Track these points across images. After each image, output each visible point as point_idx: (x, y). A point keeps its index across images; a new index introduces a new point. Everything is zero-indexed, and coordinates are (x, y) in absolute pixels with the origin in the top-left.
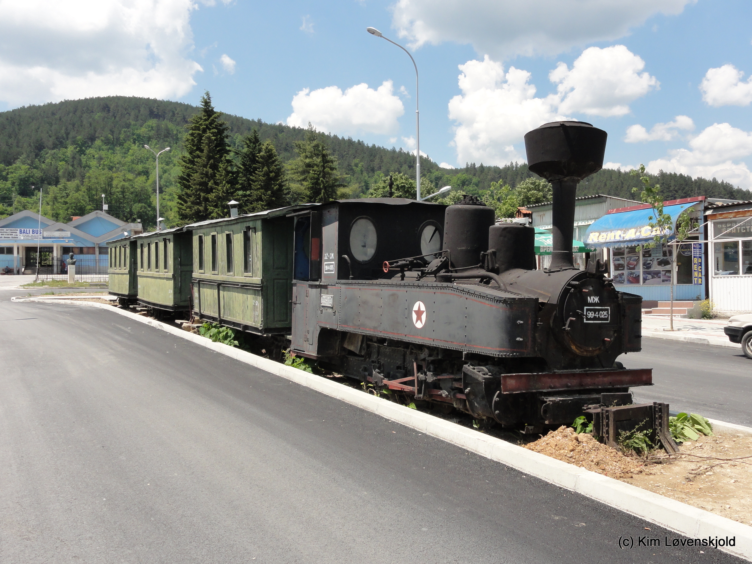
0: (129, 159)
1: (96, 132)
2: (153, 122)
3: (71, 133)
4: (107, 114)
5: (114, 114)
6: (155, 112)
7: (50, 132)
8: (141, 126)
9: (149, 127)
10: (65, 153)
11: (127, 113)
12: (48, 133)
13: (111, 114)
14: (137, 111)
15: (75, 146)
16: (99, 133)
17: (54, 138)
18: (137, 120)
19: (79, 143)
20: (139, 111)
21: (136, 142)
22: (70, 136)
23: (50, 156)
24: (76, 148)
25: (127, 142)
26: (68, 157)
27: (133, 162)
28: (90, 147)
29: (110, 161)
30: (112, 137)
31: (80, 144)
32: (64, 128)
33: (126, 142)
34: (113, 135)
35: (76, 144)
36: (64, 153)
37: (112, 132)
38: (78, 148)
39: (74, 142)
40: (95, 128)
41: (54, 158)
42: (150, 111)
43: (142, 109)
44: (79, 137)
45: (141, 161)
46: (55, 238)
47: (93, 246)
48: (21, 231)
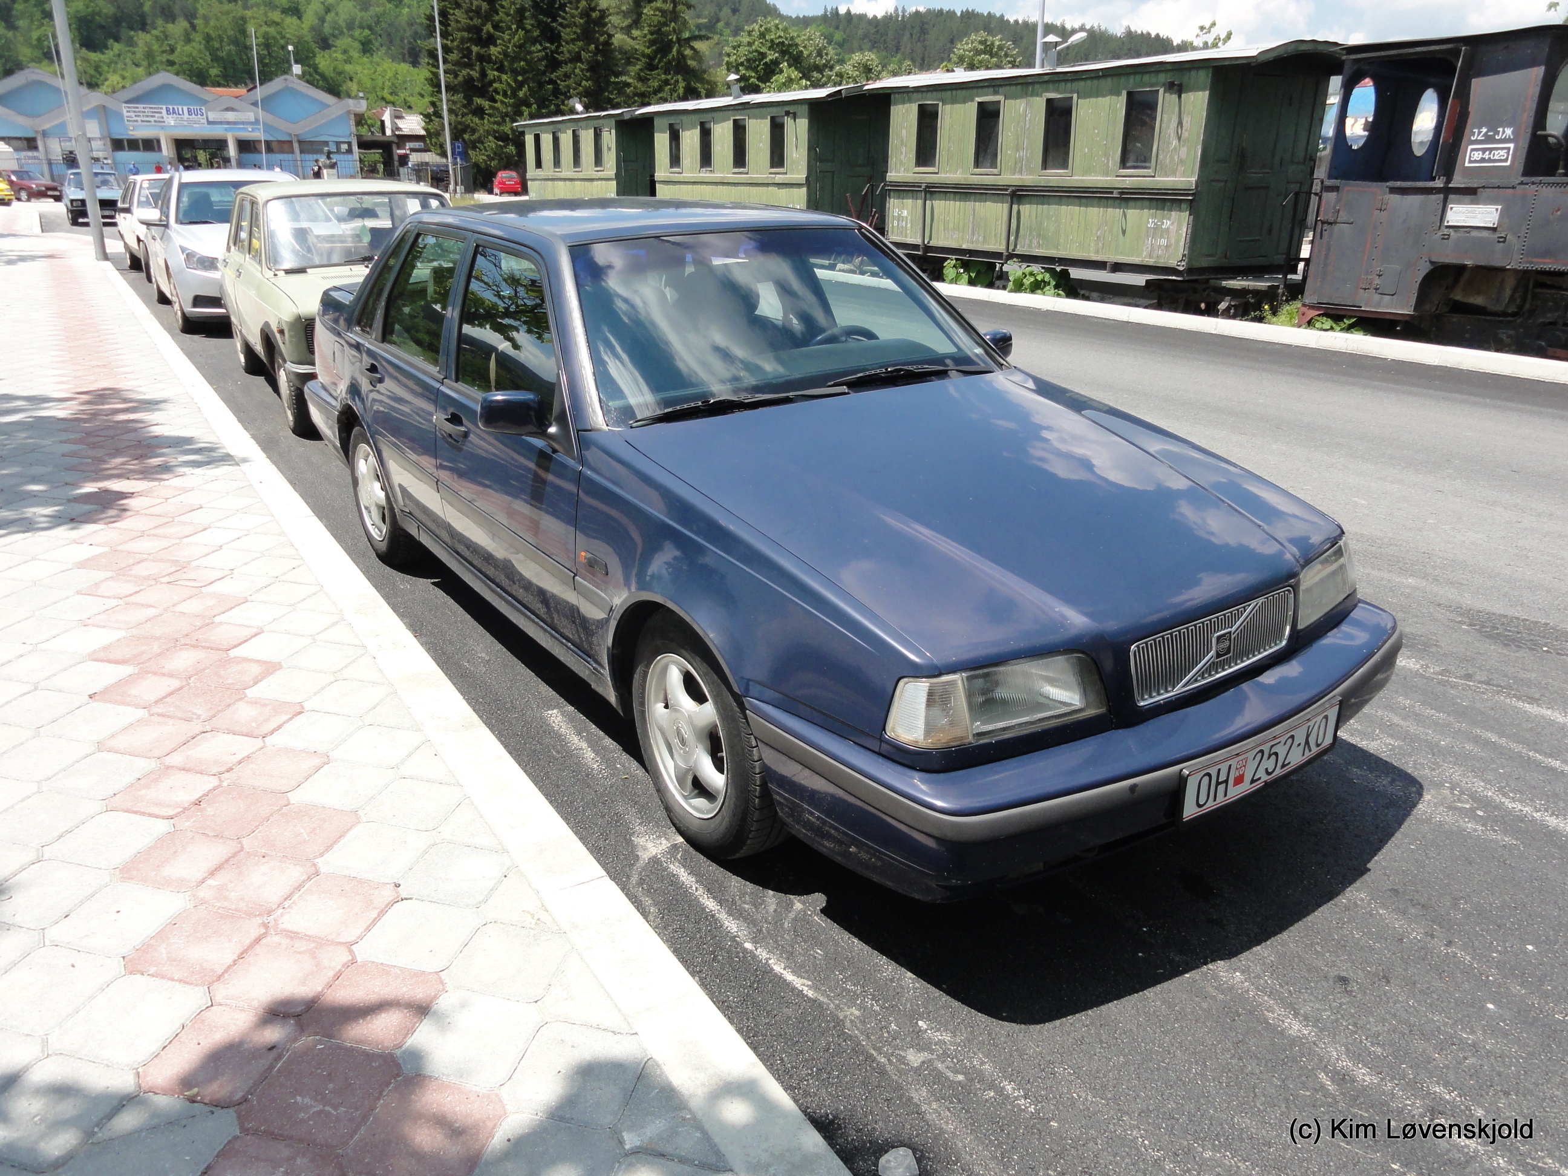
46: (228, 123)
47: (287, 138)
48: (168, 110)
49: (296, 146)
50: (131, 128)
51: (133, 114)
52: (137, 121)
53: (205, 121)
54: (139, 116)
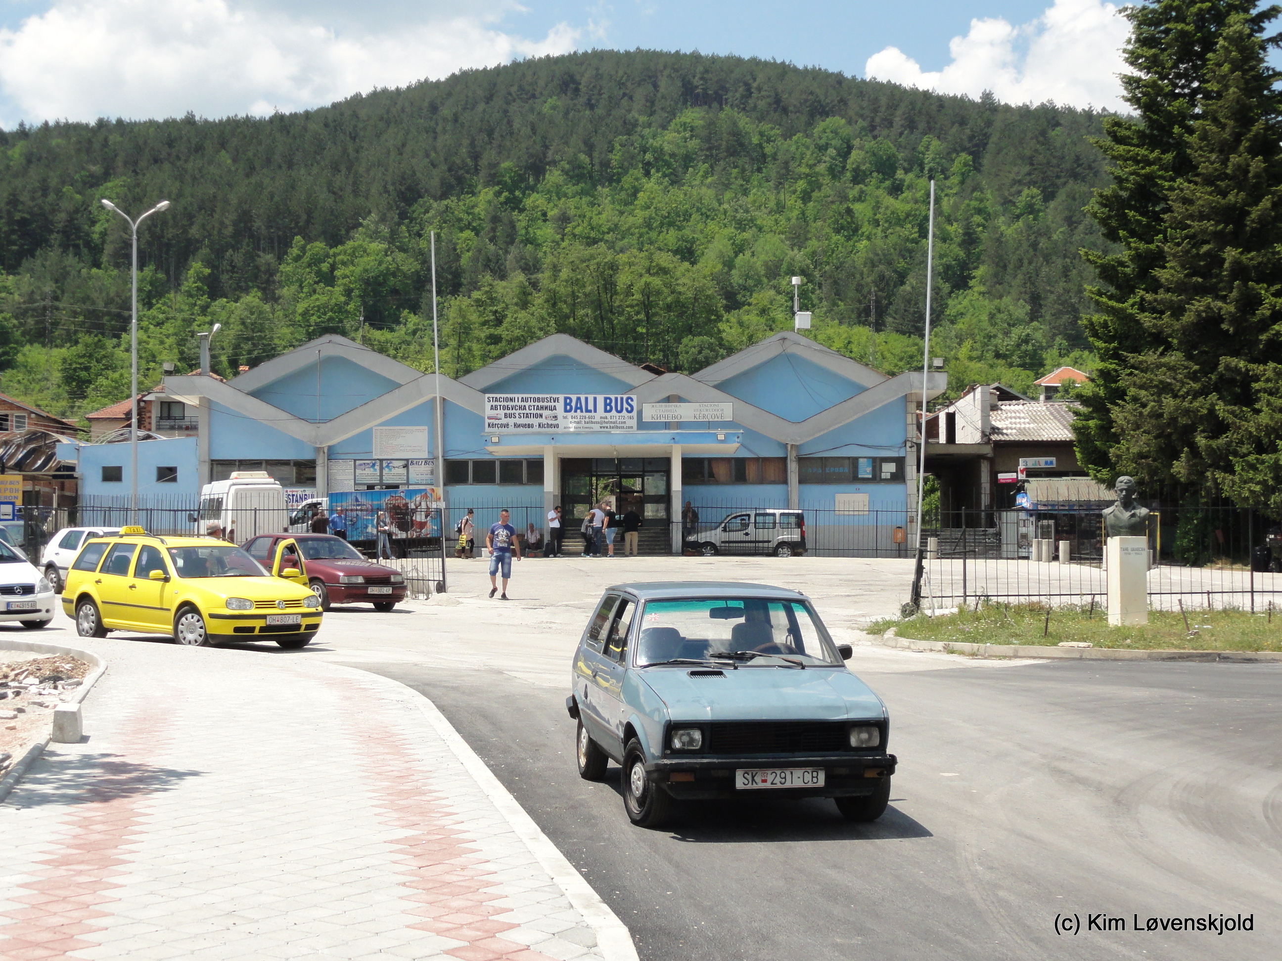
0: (640, 216)
1: (547, 147)
2: (693, 116)
3: (485, 155)
4: (572, 99)
5: (589, 100)
6: (697, 87)
7: (433, 155)
8: (664, 128)
9: (685, 130)
10: (473, 207)
11: (624, 95)
12: (427, 155)
13: (582, 100)
14: (651, 87)
15: (497, 188)
16: (557, 152)
17: (444, 167)
18: (652, 114)
19: (507, 179)
20: (655, 86)
21: (653, 171)
22: (483, 162)
23: (434, 217)
24: (498, 194)
25: (631, 171)
26: (480, 219)
27: (648, 224)
28: (533, 189)
29: (590, 224)
30: (588, 160)
31: (509, 181)
32: (466, 142)
33: (626, 172)
34: (590, 156)
35: (498, 183)
36: (469, 208)
37: (590, 148)
38: (506, 194)
39: (493, 179)
40: (544, 138)
41: (445, 222)
42: (684, 85)
43: (663, 83)
44: (506, 164)
45: (670, 221)
47: (780, 454)
48: (567, 403)
49: (793, 468)
50: (495, 439)
51: (501, 413)
52: (506, 426)
53: (634, 423)
54: (510, 416)
